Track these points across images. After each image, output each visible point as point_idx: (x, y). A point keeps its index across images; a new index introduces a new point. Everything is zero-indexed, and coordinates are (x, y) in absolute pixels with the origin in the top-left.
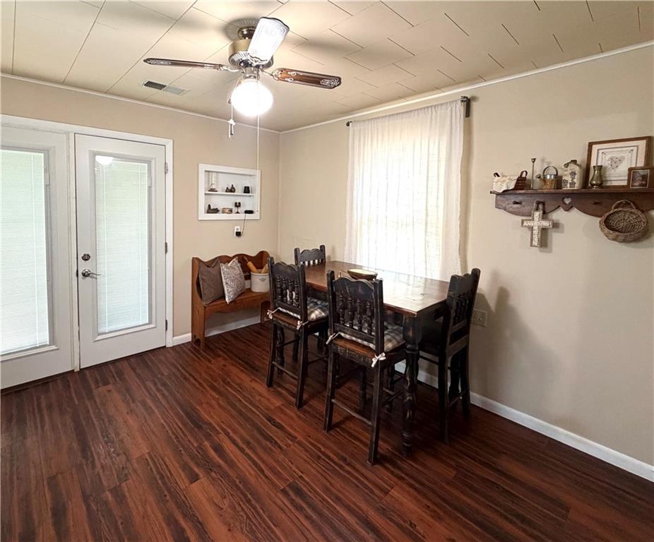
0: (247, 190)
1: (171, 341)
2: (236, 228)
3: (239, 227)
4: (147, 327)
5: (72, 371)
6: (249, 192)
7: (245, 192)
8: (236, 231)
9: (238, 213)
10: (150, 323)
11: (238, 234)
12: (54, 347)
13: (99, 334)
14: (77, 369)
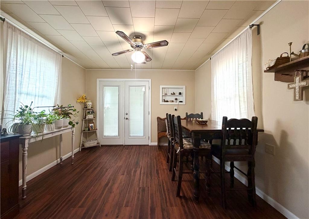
0: (180, 93)
1: (150, 144)
2: (175, 107)
3: (176, 107)
4: (143, 137)
5: (123, 145)
6: (181, 94)
7: (179, 94)
8: (175, 108)
9: (176, 102)
10: (144, 136)
11: (176, 110)
12: (119, 137)
13: (130, 136)
14: (124, 145)
